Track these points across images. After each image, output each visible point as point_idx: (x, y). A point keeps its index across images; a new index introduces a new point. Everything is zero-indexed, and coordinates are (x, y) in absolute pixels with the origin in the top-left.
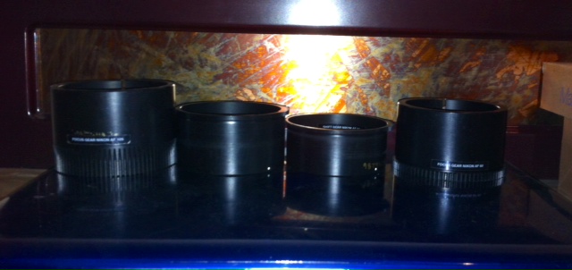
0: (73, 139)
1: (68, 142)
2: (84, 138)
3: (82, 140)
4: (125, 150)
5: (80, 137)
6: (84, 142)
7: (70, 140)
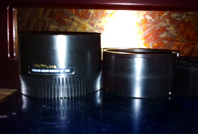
0: (33, 70)
1: (29, 72)
2: (41, 69)
3: (39, 71)
4: (70, 78)
5: (38, 68)
6: (41, 73)
7: (31, 71)
